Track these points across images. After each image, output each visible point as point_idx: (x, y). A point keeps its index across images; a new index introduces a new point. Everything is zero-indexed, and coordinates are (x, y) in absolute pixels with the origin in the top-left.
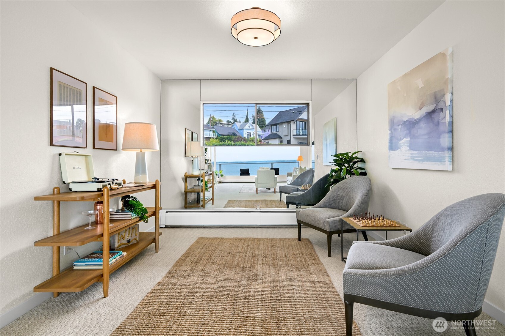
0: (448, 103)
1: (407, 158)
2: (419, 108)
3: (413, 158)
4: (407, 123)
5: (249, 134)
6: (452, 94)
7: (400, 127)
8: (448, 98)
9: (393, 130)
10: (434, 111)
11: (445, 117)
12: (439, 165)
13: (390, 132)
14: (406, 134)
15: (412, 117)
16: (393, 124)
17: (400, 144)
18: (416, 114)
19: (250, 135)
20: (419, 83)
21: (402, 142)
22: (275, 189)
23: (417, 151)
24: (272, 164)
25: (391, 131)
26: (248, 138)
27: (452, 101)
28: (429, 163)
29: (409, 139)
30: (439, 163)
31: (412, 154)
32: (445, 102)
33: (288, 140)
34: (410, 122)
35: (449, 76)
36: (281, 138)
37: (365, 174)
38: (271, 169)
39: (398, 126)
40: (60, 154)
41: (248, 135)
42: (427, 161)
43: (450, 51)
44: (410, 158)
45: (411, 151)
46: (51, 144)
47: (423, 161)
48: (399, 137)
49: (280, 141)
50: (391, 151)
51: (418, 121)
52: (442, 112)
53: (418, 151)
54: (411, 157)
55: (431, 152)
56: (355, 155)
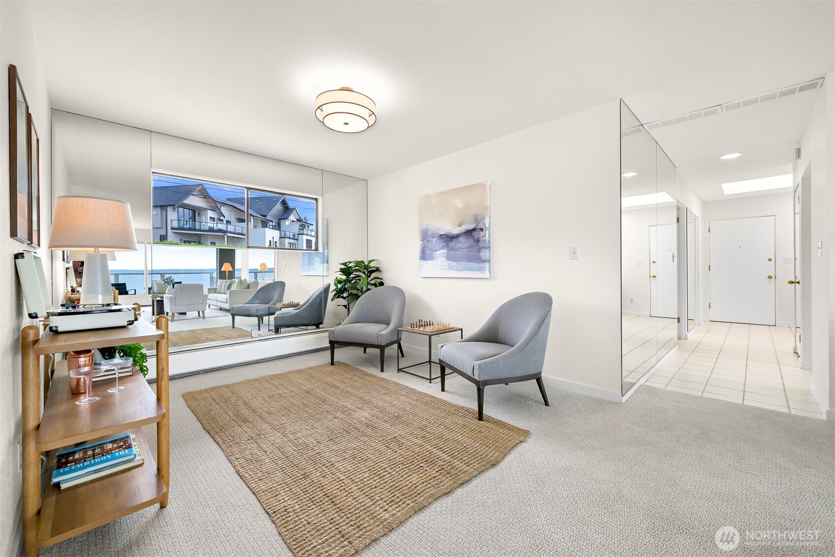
0: (487, 226)
1: (444, 268)
2: (458, 225)
3: (451, 268)
4: (443, 237)
7: (435, 239)
8: (487, 221)
9: (426, 241)
10: (474, 230)
11: (485, 236)
12: (479, 274)
13: (422, 243)
14: (443, 246)
15: (450, 232)
16: (425, 236)
17: (435, 255)
18: (455, 229)
20: (459, 204)
21: (437, 253)
23: (455, 261)
25: (424, 242)
27: (490, 224)
28: (469, 272)
29: (446, 251)
30: (479, 272)
31: (449, 264)
32: (485, 224)
34: (447, 235)
35: (489, 204)
37: (382, 284)
39: (433, 238)
42: (467, 270)
44: (447, 268)
45: (449, 261)
47: (462, 270)
48: (434, 249)
50: (423, 261)
51: (457, 236)
52: (482, 231)
53: (457, 261)
54: (449, 267)
55: (471, 263)
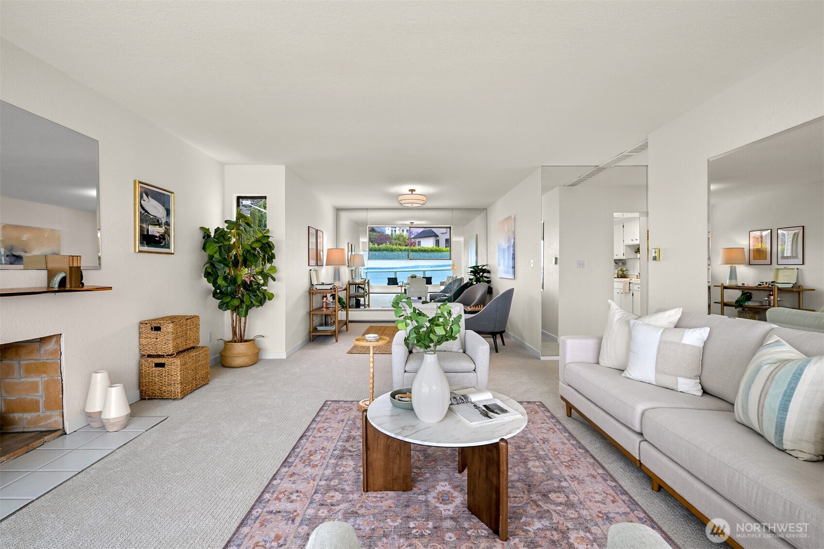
0: (512, 244)
2: (506, 243)
5: (394, 229)
6: (514, 239)
8: (512, 241)
10: (509, 247)
13: (498, 254)
14: (503, 257)
18: (505, 246)
19: (395, 231)
21: (501, 261)
22: (426, 297)
24: (424, 272)
26: (392, 235)
29: (503, 260)
33: (446, 239)
35: (514, 230)
36: (436, 236)
38: (423, 278)
40: (311, 270)
41: (392, 230)
43: (513, 217)
46: (309, 265)
49: (436, 240)
50: (498, 267)
56: (484, 268)
